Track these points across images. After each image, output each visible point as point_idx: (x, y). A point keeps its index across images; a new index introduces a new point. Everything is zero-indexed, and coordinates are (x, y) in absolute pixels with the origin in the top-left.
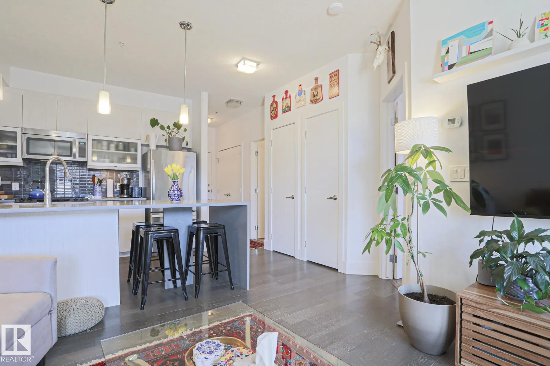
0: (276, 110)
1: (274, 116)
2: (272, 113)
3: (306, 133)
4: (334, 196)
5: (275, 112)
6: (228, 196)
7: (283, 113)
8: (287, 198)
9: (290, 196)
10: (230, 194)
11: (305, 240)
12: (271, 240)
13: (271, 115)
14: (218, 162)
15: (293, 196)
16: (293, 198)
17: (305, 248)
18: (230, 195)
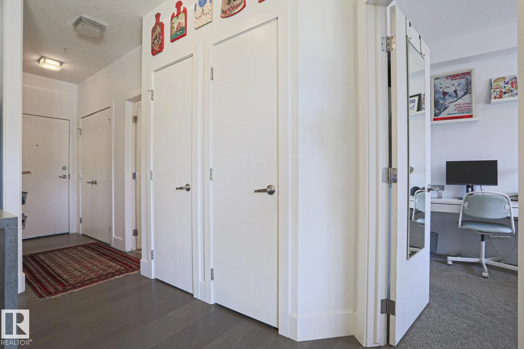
0: (161, 37)
1: (157, 48)
2: (153, 43)
3: (212, 70)
4: (269, 187)
5: (158, 41)
6: (93, 184)
7: (172, 41)
8: (177, 189)
9: (184, 185)
10: (96, 181)
11: (212, 268)
12: (153, 261)
13: (152, 47)
14: (81, 134)
15: (187, 185)
16: (188, 190)
17: (212, 281)
18: (96, 183)
